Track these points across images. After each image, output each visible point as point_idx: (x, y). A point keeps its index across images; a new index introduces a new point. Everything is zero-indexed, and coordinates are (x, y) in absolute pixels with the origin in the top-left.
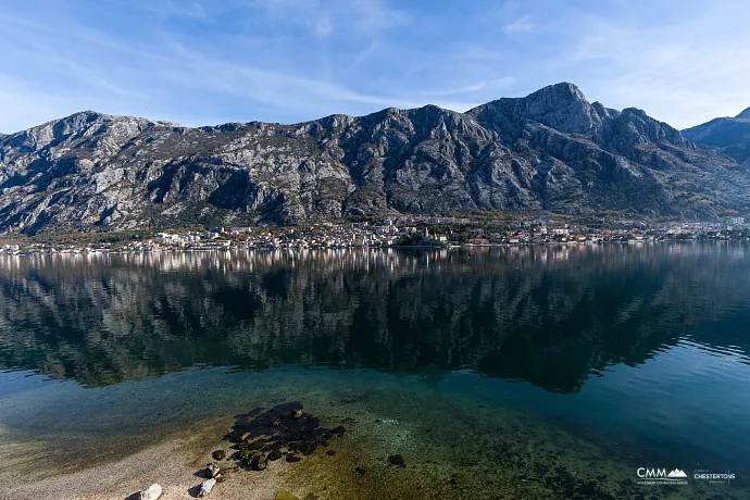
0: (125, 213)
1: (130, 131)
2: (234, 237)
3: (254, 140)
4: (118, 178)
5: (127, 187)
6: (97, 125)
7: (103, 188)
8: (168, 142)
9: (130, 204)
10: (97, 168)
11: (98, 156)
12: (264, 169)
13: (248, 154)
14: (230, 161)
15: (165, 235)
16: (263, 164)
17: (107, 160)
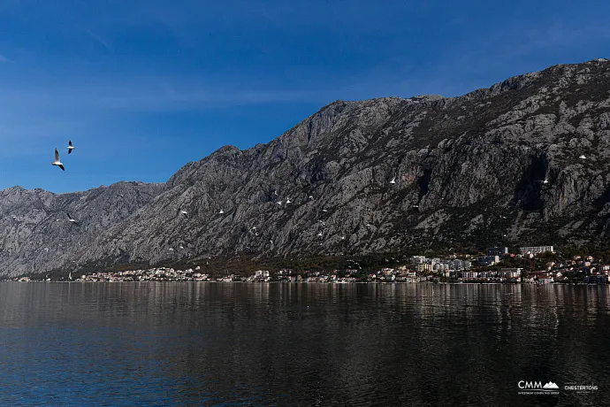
0: (374, 228)
1: (379, 117)
2: (526, 264)
3: (553, 96)
4: (365, 182)
5: (374, 192)
6: (343, 117)
7: (349, 196)
8: (425, 124)
9: (379, 216)
10: (344, 171)
11: (345, 156)
12: (573, 142)
13: (544, 121)
14: (514, 137)
15: (422, 259)
16: (570, 136)
17: (353, 159)
